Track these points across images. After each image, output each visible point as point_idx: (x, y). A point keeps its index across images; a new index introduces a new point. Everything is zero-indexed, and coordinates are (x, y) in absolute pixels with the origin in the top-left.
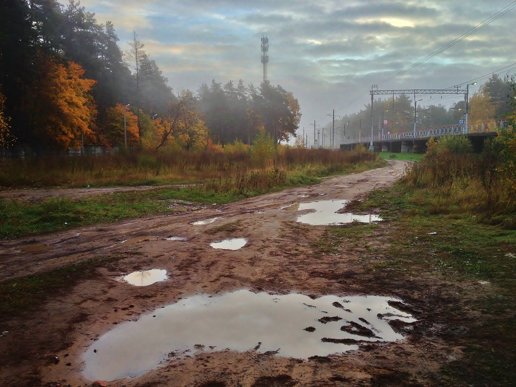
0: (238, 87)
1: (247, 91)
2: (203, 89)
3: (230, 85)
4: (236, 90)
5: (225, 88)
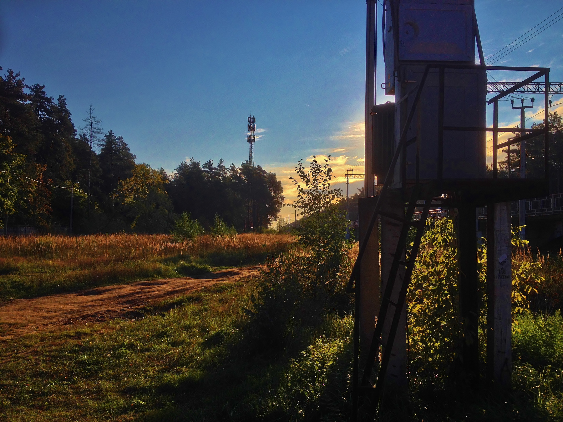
0: (218, 166)
2: (182, 167)
3: (209, 164)
4: (215, 169)
5: (204, 167)
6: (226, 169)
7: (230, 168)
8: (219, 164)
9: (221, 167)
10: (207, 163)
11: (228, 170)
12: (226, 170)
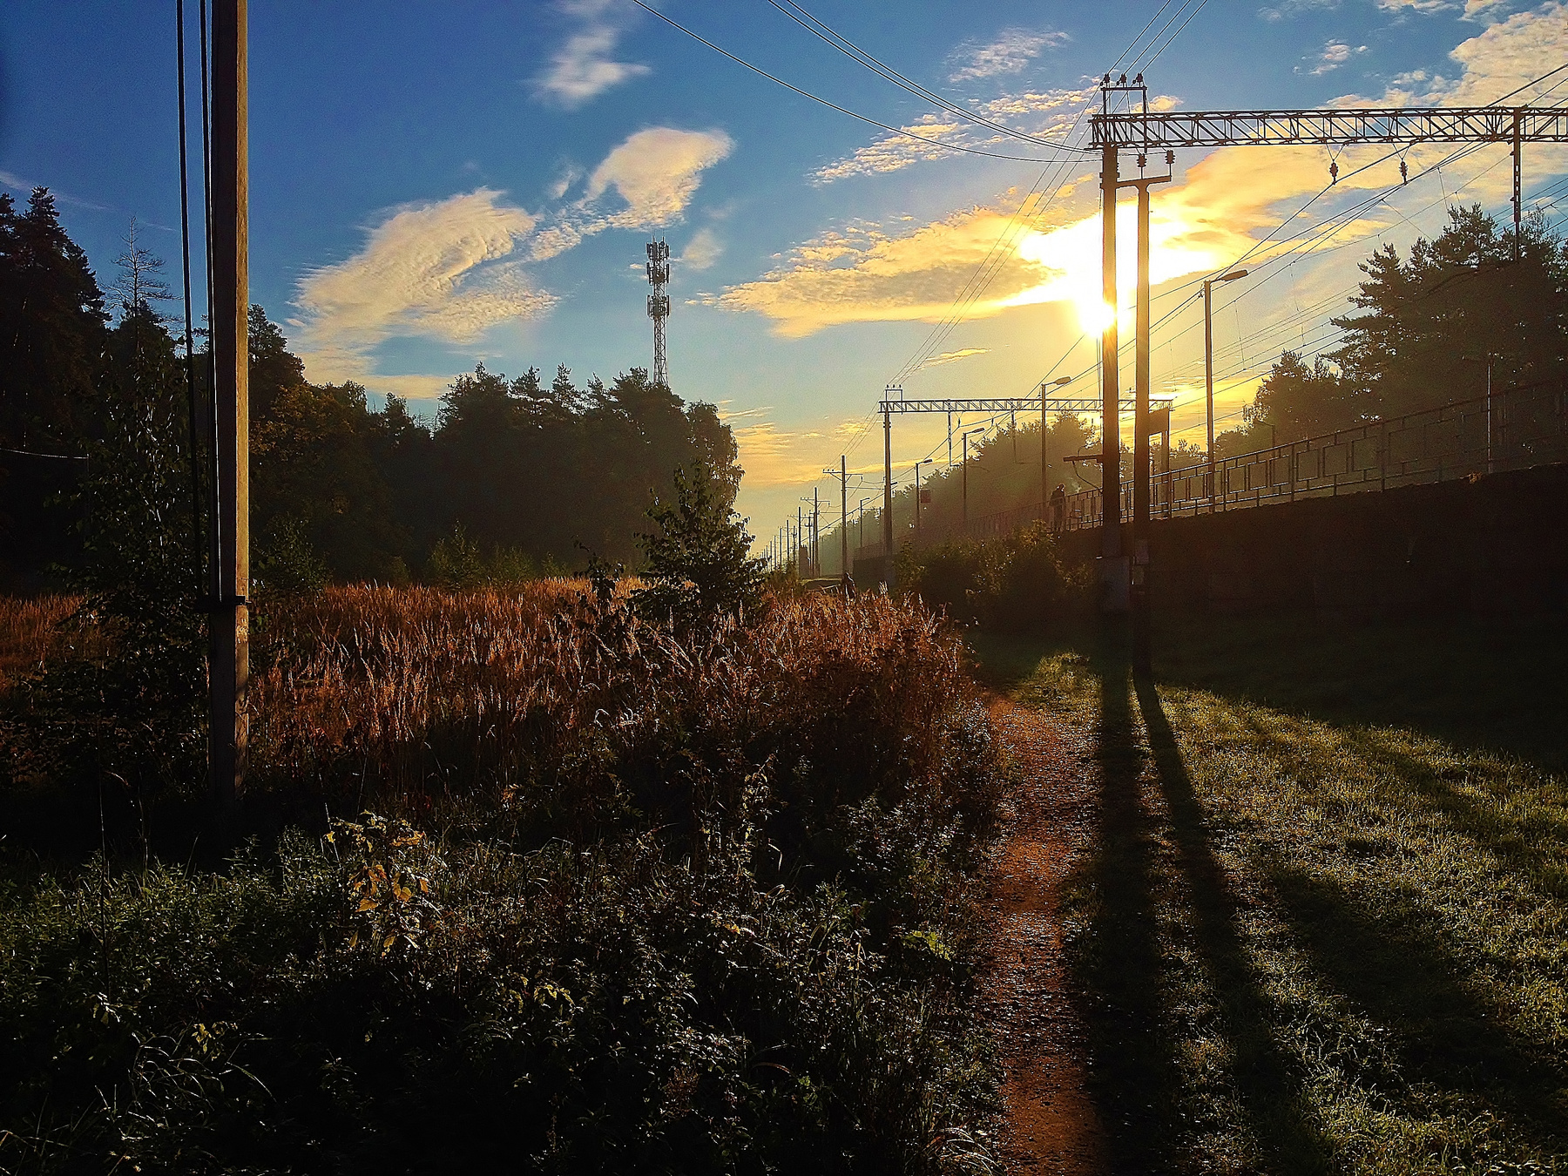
0: (555, 387)
1: (583, 399)
2: (459, 392)
3: (528, 383)
4: (546, 395)
5: (516, 390)
6: (576, 394)
7: (590, 391)
8: (556, 380)
9: (563, 388)
10: (522, 379)
11: (583, 396)
12: (579, 397)
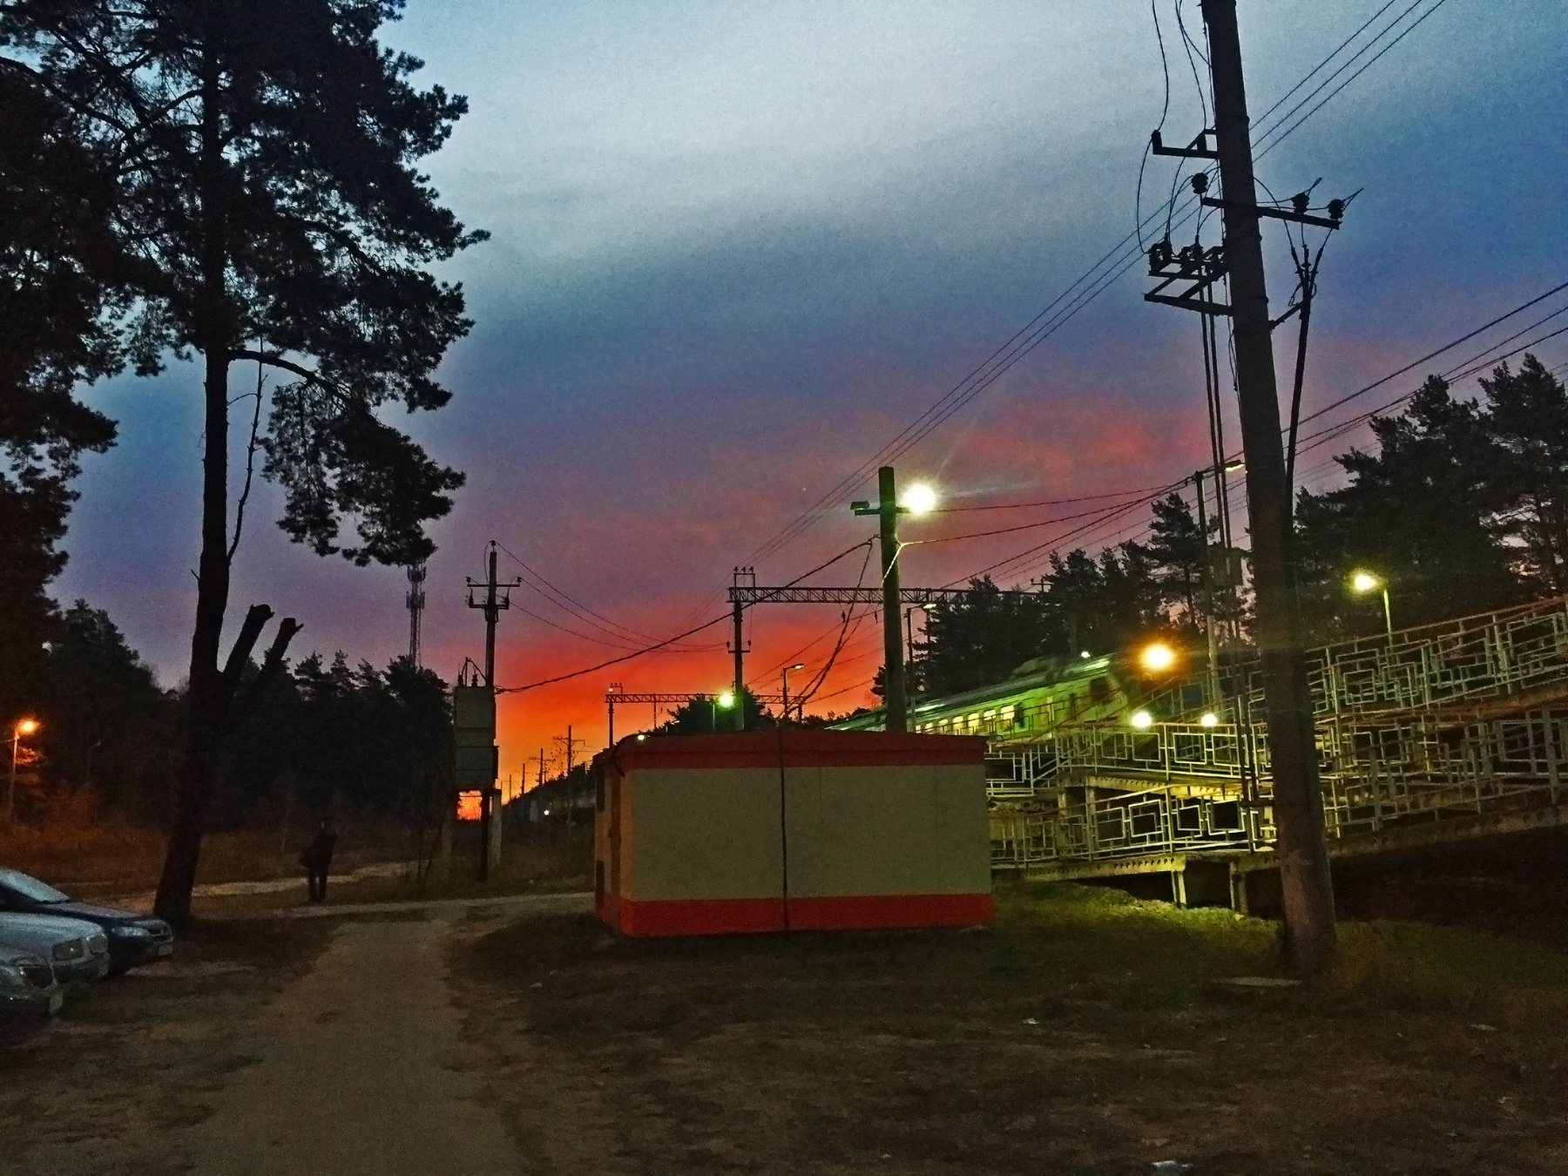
0: (332, 669)
1: (356, 679)
3: (311, 666)
4: (326, 676)
7: (362, 672)
8: (334, 664)
9: (340, 670)
10: (307, 663)
11: (355, 676)
